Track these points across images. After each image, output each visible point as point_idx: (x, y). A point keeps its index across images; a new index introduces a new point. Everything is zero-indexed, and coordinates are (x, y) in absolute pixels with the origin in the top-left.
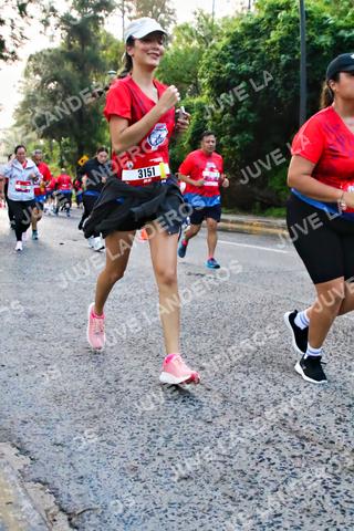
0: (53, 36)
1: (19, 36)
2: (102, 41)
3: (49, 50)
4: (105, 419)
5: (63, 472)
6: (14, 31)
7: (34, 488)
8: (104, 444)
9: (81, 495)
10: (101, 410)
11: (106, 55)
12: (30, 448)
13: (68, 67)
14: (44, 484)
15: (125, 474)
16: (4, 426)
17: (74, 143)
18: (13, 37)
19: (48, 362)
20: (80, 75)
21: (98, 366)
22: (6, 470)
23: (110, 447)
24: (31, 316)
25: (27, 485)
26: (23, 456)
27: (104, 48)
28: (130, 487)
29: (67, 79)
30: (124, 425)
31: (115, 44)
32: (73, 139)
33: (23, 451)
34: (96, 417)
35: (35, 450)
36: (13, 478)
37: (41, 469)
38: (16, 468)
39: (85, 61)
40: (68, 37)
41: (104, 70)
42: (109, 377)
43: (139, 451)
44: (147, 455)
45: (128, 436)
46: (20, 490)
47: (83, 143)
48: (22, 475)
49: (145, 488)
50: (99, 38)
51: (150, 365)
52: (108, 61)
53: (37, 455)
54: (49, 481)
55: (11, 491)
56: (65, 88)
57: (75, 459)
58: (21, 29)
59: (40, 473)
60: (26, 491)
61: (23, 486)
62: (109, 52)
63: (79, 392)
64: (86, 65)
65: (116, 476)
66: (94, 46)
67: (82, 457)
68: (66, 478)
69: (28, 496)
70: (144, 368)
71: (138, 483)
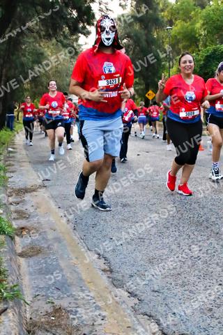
0: (126, 5)
1: (104, 9)
2: (161, 6)
3: (123, 16)
4: (186, 275)
5: (161, 309)
6: (102, 6)
7: (144, 319)
8: (187, 292)
9: (175, 325)
10: (182, 270)
11: (164, 15)
12: (137, 293)
13: (137, 27)
14: (150, 316)
15: (204, 313)
16: (118, 278)
17: (142, 82)
18: (101, 10)
19: (141, 236)
20: (146, 32)
21: (176, 240)
22: (123, 306)
23: (191, 295)
24: (125, 206)
25: (139, 316)
26: (133, 298)
27: (162, 10)
28: (209, 322)
29: (136, 35)
30: (199, 280)
31: (170, 7)
32: (142, 78)
33: (132, 294)
34: (179, 274)
35: (141, 294)
36: (129, 311)
37: (146, 306)
38: (130, 305)
39: (149, 22)
40: (136, 5)
41: (163, 27)
42: (184, 248)
43: (212, 298)
44: (218, 301)
45: (203, 288)
46: (135, 319)
47: (149, 81)
48: (134, 309)
49: (219, 323)
50: (158, 4)
51: (212, 240)
52: (166, 19)
53: (142, 298)
54: (153, 314)
55: (129, 320)
56: (135, 42)
57: (169, 301)
58: (106, 4)
59: (146, 309)
60: (138, 320)
61: (136, 317)
62: (166, 13)
63: (164, 257)
64: (150, 24)
65: (198, 314)
66: (155, 10)
67: (173, 300)
68: (164, 313)
69: (140, 323)
70: (209, 242)
71: (214, 320)
